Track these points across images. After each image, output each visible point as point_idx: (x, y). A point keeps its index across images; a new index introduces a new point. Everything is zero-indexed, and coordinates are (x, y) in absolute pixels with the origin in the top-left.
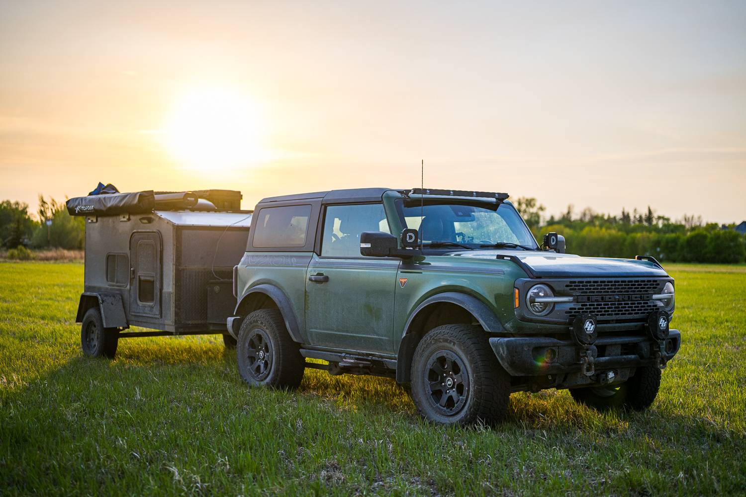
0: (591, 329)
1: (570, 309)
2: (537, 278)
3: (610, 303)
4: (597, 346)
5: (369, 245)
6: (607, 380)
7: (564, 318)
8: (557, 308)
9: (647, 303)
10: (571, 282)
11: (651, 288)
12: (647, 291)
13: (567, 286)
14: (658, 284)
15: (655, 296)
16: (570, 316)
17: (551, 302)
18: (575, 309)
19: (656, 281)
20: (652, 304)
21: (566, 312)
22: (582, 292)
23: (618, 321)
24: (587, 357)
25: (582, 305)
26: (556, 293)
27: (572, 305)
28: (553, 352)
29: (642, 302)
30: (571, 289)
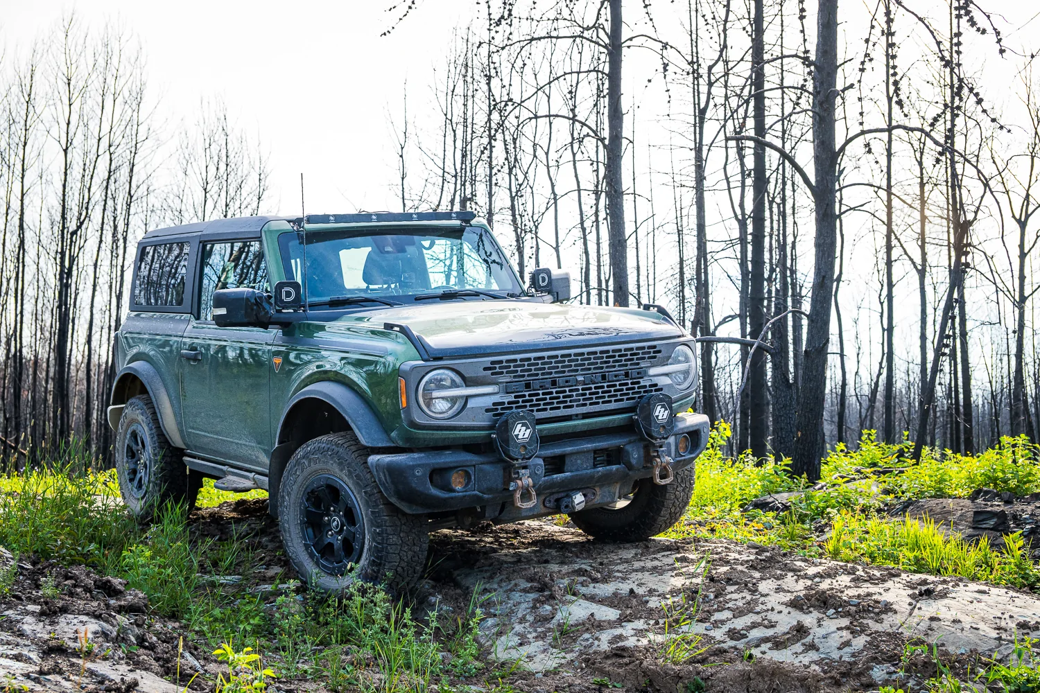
0: (526, 436)
1: (494, 404)
2: (436, 359)
3: (567, 389)
4: (545, 459)
5: (223, 311)
6: (574, 507)
7: (483, 420)
8: (472, 403)
9: (639, 383)
10: (493, 363)
11: (644, 358)
12: (638, 364)
13: (485, 369)
14: (659, 352)
15: (652, 371)
16: (495, 415)
17: (461, 397)
18: (504, 403)
19: (654, 347)
20: (648, 384)
21: (487, 410)
22: (515, 377)
23: (586, 416)
24: (521, 479)
25: (516, 397)
26: (468, 382)
27: (497, 399)
28: (468, 475)
29: (629, 382)
30: (492, 374)
